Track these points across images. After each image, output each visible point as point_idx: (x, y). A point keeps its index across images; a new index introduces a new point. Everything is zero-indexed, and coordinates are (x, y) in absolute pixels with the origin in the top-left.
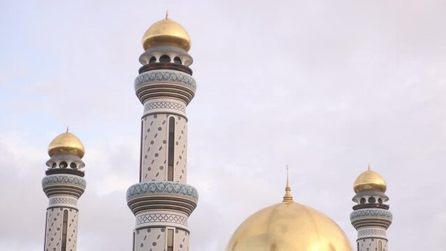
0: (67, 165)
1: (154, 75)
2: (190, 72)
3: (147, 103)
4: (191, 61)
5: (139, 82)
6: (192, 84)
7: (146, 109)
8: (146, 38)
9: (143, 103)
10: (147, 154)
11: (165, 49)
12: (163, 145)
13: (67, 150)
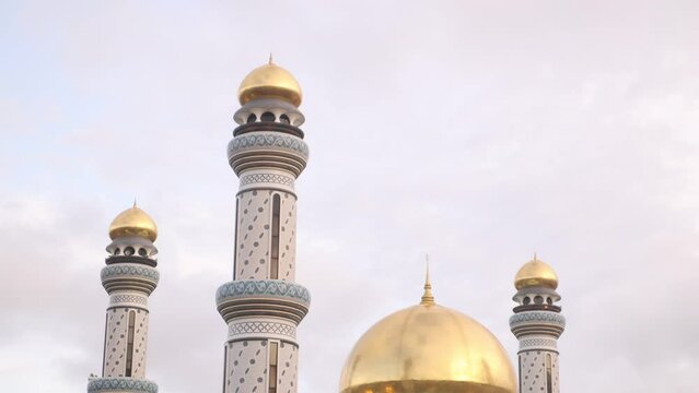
0: (133, 252)
1: (253, 139)
2: (301, 135)
3: (244, 175)
4: (302, 120)
5: (233, 148)
6: (304, 150)
7: (242, 184)
8: (243, 89)
9: (238, 175)
10: (244, 242)
11: (269, 103)
12: (265, 231)
13: (134, 231)
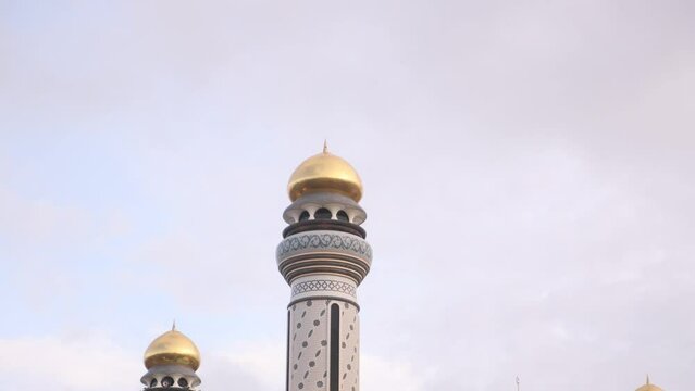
0: (173, 382)
1: (306, 240)
2: (362, 234)
3: (296, 282)
4: (363, 216)
5: (283, 251)
6: (366, 251)
7: (295, 293)
8: (294, 183)
9: (289, 283)
10: (297, 362)
11: (323, 198)
12: (322, 348)
13: (173, 359)
